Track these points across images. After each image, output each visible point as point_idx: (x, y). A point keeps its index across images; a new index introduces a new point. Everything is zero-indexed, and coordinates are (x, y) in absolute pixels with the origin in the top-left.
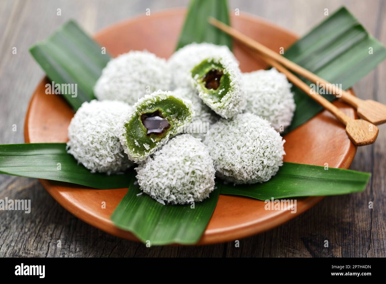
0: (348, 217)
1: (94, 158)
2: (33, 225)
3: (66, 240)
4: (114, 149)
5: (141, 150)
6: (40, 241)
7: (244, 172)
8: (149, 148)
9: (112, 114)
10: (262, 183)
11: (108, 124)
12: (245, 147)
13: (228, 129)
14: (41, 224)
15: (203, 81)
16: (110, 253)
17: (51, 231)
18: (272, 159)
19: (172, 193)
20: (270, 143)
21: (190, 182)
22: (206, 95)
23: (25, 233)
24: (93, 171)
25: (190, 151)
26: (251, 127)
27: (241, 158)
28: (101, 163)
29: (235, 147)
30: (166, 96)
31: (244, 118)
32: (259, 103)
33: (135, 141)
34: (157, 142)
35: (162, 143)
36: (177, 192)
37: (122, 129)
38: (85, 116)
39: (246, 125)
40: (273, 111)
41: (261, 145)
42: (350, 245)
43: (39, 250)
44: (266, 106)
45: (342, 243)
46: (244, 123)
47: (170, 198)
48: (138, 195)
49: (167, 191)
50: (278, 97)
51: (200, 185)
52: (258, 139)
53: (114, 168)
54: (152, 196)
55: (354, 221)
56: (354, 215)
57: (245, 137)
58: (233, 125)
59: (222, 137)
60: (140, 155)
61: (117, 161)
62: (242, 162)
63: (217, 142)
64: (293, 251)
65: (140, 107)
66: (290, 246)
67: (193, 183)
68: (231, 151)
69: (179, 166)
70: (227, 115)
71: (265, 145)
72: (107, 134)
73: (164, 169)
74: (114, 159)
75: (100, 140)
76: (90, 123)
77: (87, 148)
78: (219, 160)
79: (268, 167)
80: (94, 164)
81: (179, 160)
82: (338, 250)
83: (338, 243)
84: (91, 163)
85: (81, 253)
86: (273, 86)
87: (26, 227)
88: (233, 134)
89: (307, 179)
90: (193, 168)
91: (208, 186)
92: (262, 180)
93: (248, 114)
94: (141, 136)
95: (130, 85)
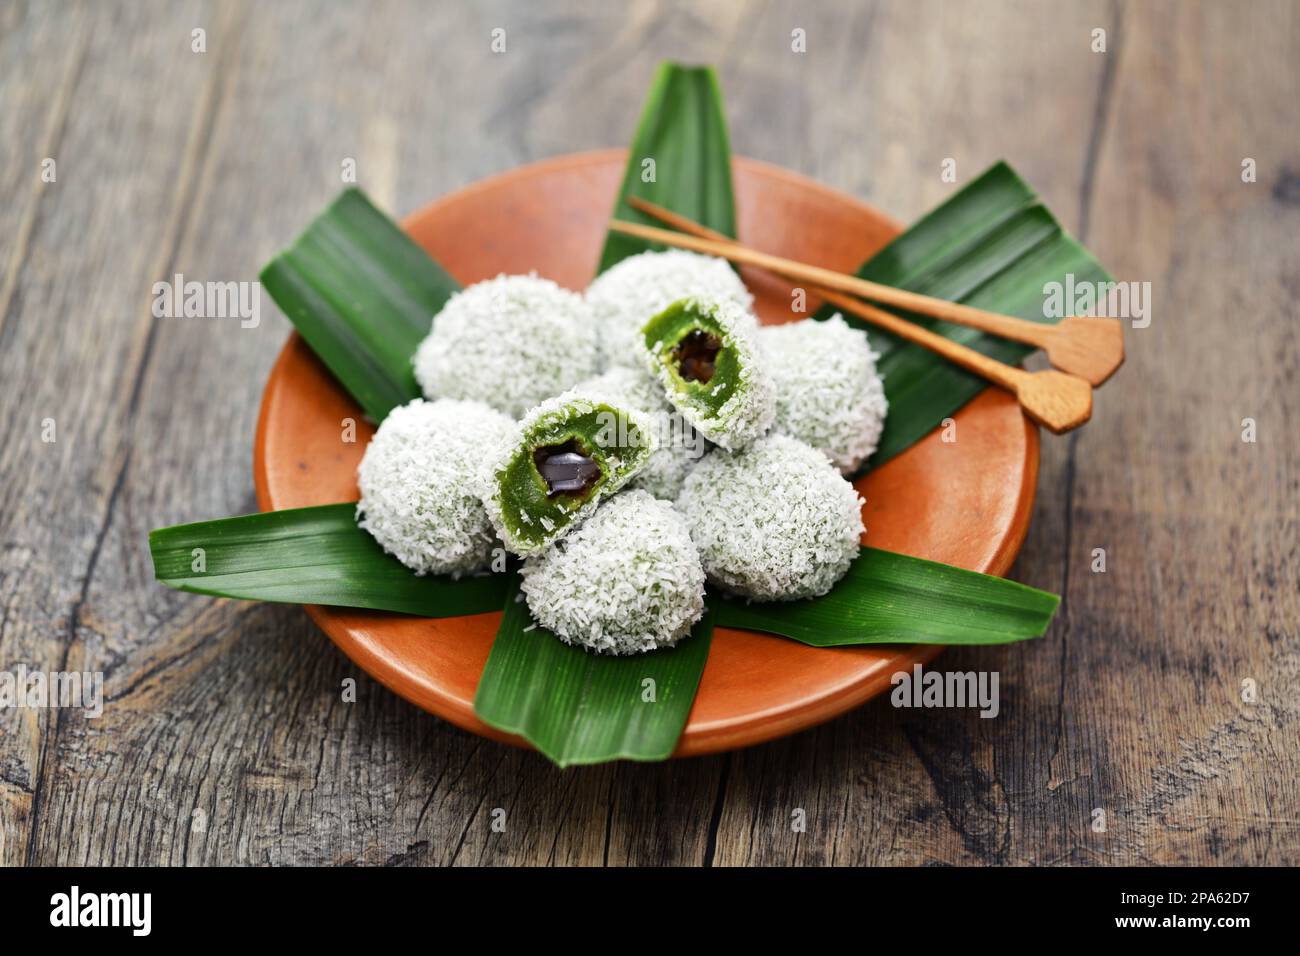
0: (1010, 673)
1: (423, 543)
2: (281, 696)
3: (360, 734)
4: (470, 525)
5: (535, 532)
6: (301, 735)
7: (770, 579)
8: (553, 527)
9: (464, 439)
10: (811, 599)
11: (454, 465)
12: (773, 521)
13: (733, 475)
14: (300, 692)
15: (674, 360)
16: (463, 763)
17: (325, 710)
18: (835, 547)
19: (607, 633)
20: (831, 512)
21: (649, 608)
22: (682, 396)
23: (265, 716)
24: (421, 572)
25: (649, 537)
26: (786, 474)
27: (765, 549)
28: (439, 556)
29: (749, 522)
30: (591, 405)
31: (770, 450)
32: (804, 409)
33: (522, 512)
34: (571, 513)
35: (582, 514)
36: (619, 629)
37: (491, 484)
38: (400, 444)
39: (775, 467)
40: (836, 427)
41: (811, 517)
42: (1013, 740)
43: (299, 757)
44: (820, 415)
45: (994, 736)
46: (771, 462)
47: (601, 641)
48: (525, 630)
49: (596, 629)
50: (849, 393)
51: (670, 615)
52: (803, 505)
53: (469, 565)
54: (560, 636)
55: (1024, 682)
56: (1023, 668)
57: (773, 497)
58: (745, 467)
59: (719, 495)
60: (533, 544)
61: (475, 549)
62: (767, 556)
63: (709, 508)
64: (884, 756)
65: (531, 432)
66: (877, 745)
67: (655, 610)
68: (742, 530)
69: (624, 573)
70: (730, 443)
71: (820, 516)
72: (454, 490)
73: (589, 578)
74: (470, 545)
75: (438, 505)
76: (414, 463)
77: (407, 523)
78: (714, 549)
79: (826, 565)
80: (424, 556)
81: (623, 560)
82: (986, 753)
83: (986, 737)
84: (415, 555)
85: (397, 764)
86: (836, 367)
87: (265, 702)
88: (744, 488)
89: (917, 594)
90: (657, 577)
91: (687, 615)
92: (812, 593)
93: (779, 439)
94: (535, 499)
95: (499, 362)
